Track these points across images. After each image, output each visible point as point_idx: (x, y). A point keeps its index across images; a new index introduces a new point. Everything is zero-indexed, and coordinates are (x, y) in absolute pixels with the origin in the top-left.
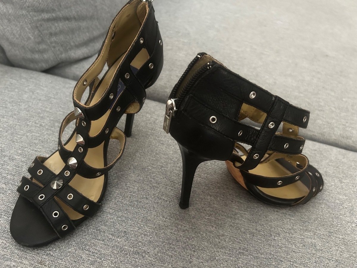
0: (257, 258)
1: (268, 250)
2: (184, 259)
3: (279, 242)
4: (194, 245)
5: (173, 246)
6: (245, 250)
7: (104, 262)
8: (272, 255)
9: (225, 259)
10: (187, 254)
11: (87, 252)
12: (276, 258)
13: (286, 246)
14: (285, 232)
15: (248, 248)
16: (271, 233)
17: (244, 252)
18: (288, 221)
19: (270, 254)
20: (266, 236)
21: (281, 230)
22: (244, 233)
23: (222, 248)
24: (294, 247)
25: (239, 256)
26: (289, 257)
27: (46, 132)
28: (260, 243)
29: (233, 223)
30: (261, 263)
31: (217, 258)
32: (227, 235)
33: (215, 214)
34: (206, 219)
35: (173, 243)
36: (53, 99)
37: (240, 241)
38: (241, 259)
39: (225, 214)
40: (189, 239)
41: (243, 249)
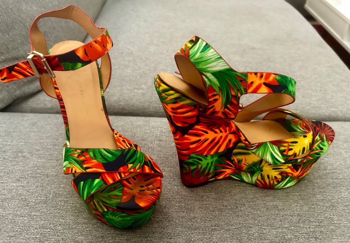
0: (229, 230)
1: (237, 221)
3: (246, 211)
4: (169, 233)
5: (150, 239)
6: (217, 226)
8: (242, 224)
9: (200, 238)
12: (245, 226)
13: (252, 213)
14: (248, 201)
15: (219, 223)
16: (237, 205)
17: (216, 228)
18: (250, 191)
19: (239, 223)
20: (233, 209)
21: (245, 200)
22: (213, 211)
23: (195, 229)
24: (259, 212)
25: (213, 233)
26: (256, 222)
27: (10, 164)
28: (229, 216)
29: (202, 205)
30: (233, 234)
31: (192, 239)
32: (198, 217)
33: (185, 200)
34: (176, 206)
35: (150, 236)
36: (13, 133)
37: (211, 220)
38: (215, 235)
39: (194, 199)
40: (164, 229)
41: (215, 226)
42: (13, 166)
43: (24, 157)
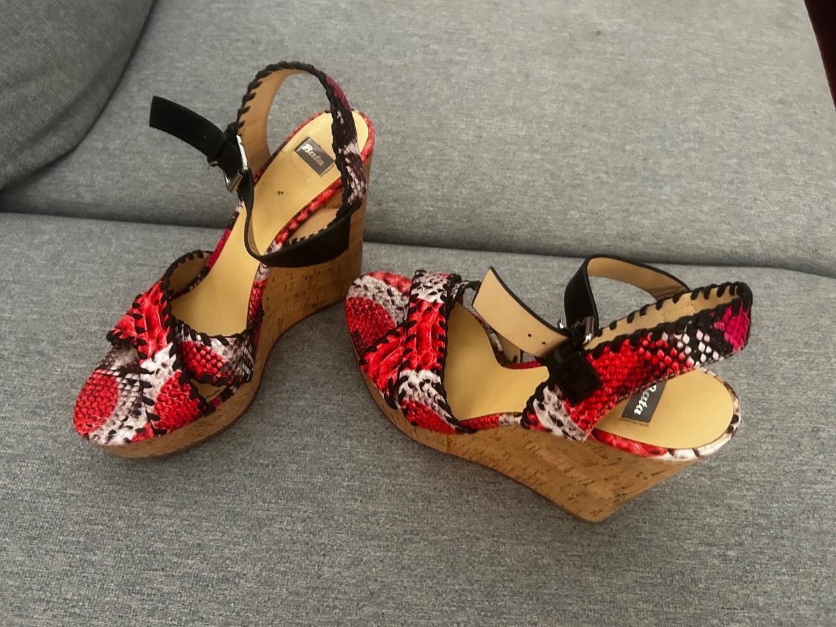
2: (307, 574)
4: (324, 543)
5: (286, 554)
6: (415, 532)
7: (170, 606)
8: (463, 530)
9: (379, 557)
10: (314, 563)
11: (139, 597)
12: (468, 535)
15: (419, 527)
17: (412, 538)
20: (453, 497)
21: (481, 479)
22: (413, 500)
23: (373, 539)
25: (404, 547)
26: (491, 528)
28: (441, 514)
29: (394, 486)
30: (442, 551)
31: (364, 559)
32: (382, 512)
33: (361, 474)
34: (343, 487)
35: (288, 548)
37: (406, 519)
38: (407, 552)
39: (380, 470)
40: (314, 535)
41: (412, 532)
42: (22, 377)
43: (41, 353)
